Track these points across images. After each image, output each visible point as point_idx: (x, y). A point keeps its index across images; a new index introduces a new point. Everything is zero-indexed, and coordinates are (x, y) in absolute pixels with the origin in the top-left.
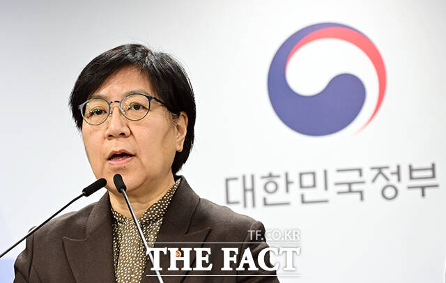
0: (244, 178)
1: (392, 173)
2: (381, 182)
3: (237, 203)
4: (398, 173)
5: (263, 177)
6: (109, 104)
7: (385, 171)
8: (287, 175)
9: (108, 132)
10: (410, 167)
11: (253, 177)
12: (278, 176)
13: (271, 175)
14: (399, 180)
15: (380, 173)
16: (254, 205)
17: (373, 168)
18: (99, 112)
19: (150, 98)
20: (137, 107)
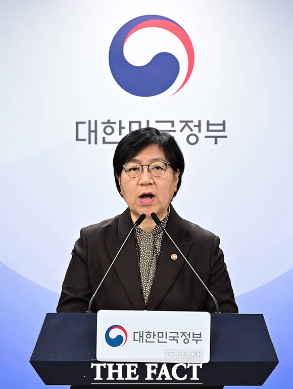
0: (90, 122)
1: (195, 126)
2: (187, 131)
3: (85, 140)
4: (199, 126)
5: (103, 123)
6: (142, 166)
7: (189, 124)
8: (120, 122)
9: (140, 182)
10: (208, 122)
11: (96, 122)
12: (115, 123)
13: (109, 122)
14: (200, 131)
15: (187, 125)
16: (96, 143)
17: (181, 122)
18: (134, 169)
19: (166, 164)
20: (158, 168)
